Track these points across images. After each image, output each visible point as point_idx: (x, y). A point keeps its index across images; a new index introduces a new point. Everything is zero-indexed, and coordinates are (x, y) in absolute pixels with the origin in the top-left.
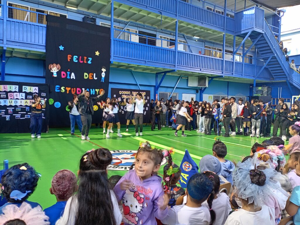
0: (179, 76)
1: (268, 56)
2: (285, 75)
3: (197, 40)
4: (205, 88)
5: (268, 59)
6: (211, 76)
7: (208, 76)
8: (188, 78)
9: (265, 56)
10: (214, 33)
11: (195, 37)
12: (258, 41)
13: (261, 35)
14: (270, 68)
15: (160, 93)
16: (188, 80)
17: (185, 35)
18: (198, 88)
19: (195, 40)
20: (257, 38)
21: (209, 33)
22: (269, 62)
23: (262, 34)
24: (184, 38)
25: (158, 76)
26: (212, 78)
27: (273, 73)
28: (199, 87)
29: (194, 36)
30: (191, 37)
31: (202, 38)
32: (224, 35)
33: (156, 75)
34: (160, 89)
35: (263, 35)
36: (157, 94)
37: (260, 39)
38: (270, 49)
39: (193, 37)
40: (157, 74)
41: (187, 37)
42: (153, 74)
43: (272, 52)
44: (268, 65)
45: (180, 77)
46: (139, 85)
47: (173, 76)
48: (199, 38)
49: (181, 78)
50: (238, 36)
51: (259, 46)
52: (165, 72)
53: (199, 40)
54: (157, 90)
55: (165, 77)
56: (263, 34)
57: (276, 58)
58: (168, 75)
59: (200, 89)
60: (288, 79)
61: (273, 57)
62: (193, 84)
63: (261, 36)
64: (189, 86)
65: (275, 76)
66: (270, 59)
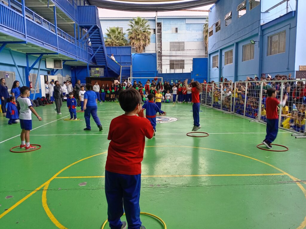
2: (106, 61)
4: (57, 70)
5: (98, 48)
7: (62, 59)
8: (46, 59)
9: (95, 45)
13: (97, 29)
14: (95, 55)
16: (45, 61)
18: (51, 70)
20: (94, 30)
26: (65, 61)
27: (97, 59)
35: (99, 29)
37: (96, 32)
38: (101, 41)
42: (24, 54)
43: (101, 43)
57: (103, 48)
60: (107, 65)
61: (101, 47)
64: (47, 67)
65: (97, 61)
66: (99, 48)
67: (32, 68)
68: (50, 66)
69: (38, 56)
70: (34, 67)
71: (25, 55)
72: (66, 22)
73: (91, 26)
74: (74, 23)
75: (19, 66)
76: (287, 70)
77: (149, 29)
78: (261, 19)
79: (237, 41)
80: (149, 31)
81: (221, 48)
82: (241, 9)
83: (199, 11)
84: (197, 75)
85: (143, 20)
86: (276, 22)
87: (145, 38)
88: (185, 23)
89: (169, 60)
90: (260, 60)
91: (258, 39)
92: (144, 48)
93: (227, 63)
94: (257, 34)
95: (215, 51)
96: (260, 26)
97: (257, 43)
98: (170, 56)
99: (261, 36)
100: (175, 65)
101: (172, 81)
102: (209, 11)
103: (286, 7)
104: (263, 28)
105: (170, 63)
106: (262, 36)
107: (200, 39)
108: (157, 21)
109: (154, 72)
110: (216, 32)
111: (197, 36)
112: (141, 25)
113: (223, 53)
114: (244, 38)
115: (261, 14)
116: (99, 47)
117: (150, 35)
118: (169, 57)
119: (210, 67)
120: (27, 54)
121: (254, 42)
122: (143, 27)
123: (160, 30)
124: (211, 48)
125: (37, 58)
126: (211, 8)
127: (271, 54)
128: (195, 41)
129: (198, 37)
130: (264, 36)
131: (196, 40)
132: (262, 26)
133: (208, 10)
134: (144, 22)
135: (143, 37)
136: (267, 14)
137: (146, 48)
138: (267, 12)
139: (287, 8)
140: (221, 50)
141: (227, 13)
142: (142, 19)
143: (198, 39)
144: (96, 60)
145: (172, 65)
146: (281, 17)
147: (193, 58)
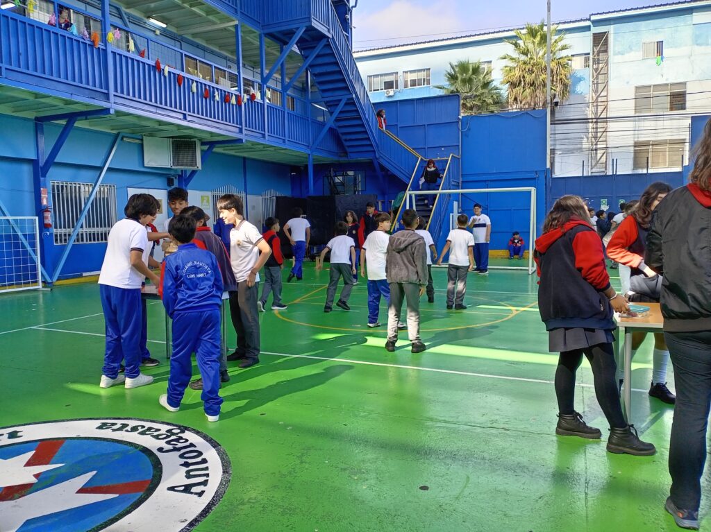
0: (115, 132)
1: (340, 98)
2: (371, 145)
3: (158, 32)
4: (194, 172)
5: (337, 105)
6: (208, 138)
7: (200, 139)
8: (142, 140)
9: (330, 96)
10: (210, 17)
11: (152, 21)
12: (318, 56)
13: (324, 42)
14: (340, 127)
15: (53, 186)
16: (141, 147)
17: (123, 9)
18: (172, 173)
19: (154, 32)
20: (315, 47)
21: (194, 13)
22: (341, 112)
23: (326, 39)
24: (121, 18)
25: (42, 129)
26: (212, 144)
27: (346, 140)
28: (176, 170)
29: (149, 17)
30: (140, 20)
31: (173, 30)
32: (236, 26)
33: (36, 124)
34: (53, 171)
35: (328, 41)
36: (45, 186)
37: (321, 53)
38: (344, 80)
39: (146, 20)
40: (40, 123)
41: (129, 16)
42: (25, 119)
43: (347, 88)
44: (337, 120)
45: (118, 134)
47: (96, 132)
48: (164, 26)
49: (122, 139)
50: (270, 35)
51: (318, 70)
52: (72, 117)
53: (164, 33)
54: (44, 176)
55: (71, 134)
56: (328, 38)
57: (354, 104)
58: (78, 129)
59: (179, 176)
60: (377, 156)
61: (348, 99)
62: (159, 157)
63: (323, 45)
64: (146, 165)
65: (349, 146)
66: (342, 104)
68: (160, 159)
71: (32, 125)
74: (236, 22)
88: (690, 23)
108: (595, 30)
109: (537, 172)
116: (340, 100)
120: (37, 119)
144: (346, 144)
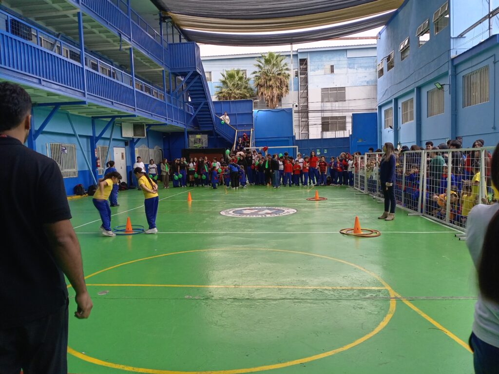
2: (213, 124)
4: (139, 139)
5: (200, 105)
8: (121, 124)
9: (195, 101)
10: (151, 66)
13: (198, 77)
16: (121, 128)
21: (145, 65)
22: (201, 108)
25: (96, 122)
26: (150, 126)
27: (199, 121)
32: (163, 71)
33: (92, 120)
35: (200, 77)
36: (96, 148)
37: (196, 81)
38: (204, 94)
40: (94, 119)
42: (89, 118)
43: (205, 97)
45: (114, 122)
46: (79, 135)
49: (116, 124)
54: (96, 143)
56: (200, 75)
57: (207, 105)
59: (131, 141)
60: (215, 129)
64: (123, 136)
65: (201, 124)
66: (203, 104)
67: (100, 137)
68: (128, 133)
69: (109, 120)
70: (102, 136)
71: (90, 120)
72: (151, 68)
73: (189, 72)
74: (163, 69)
75: (80, 136)
76: (492, 131)
77: (287, 69)
78: (452, 48)
79: (418, 84)
80: (287, 72)
81: (395, 96)
82: (422, 34)
83: (360, 38)
84: (360, 141)
85: (277, 57)
86: (474, 53)
87: (281, 84)
88: (346, 56)
89: (321, 118)
90: (452, 115)
91: (447, 81)
92: (280, 100)
93: (407, 121)
94: (446, 74)
95: (387, 101)
96: (450, 59)
97: (446, 88)
98: (322, 111)
99: (452, 75)
100: (330, 125)
101: (318, 150)
102: (376, 38)
103: (488, 28)
104: (456, 63)
105: (322, 122)
106: (455, 75)
107: (372, 81)
108: (300, 57)
109: (289, 137)
110: (388, 70)
111: (366, 77)
112: (274, 64)
113: (400, 105)
114: (428, 79)
115: (452, 40)
116: (201, 103)
117: (288, 78)
118: (320, 114)
119: (381, 127)
120: (92, 117)
121: (441, 85)
122: (277, 68)
123: (304, 71)
124: (381, 96)
125: (107, 123)
126: (380, 33)
127: (469, 104)
128: (363, 84)
129: (367, 79)
130: (457, 76)
131: (365, 84)
132: (453, 60)
133: (375, 36)
134: (279, 59)
135: (277, 83)
136: (462, 39)
137: (283, 100)
138: (461, 36)
139: (490, 29)
140: (396, 100)
141: (403, 40)
142: (276, 55)
143: (368, 82)
145: (326, 125)
146: (481, 44)
147: (353, 114)
